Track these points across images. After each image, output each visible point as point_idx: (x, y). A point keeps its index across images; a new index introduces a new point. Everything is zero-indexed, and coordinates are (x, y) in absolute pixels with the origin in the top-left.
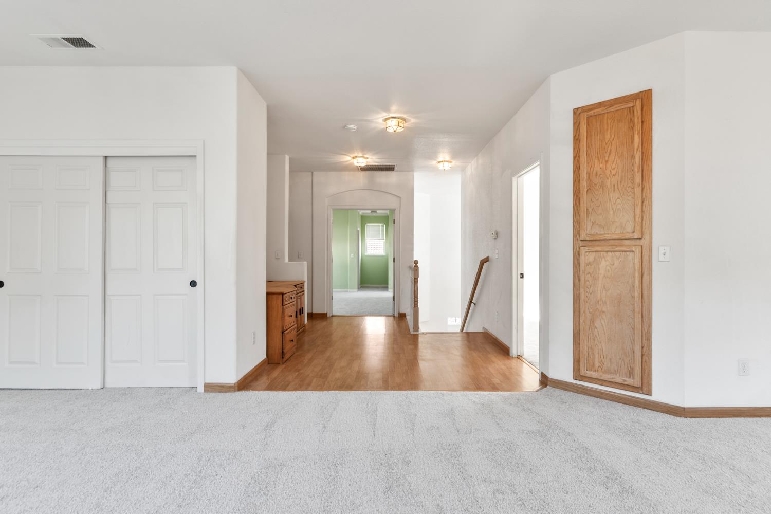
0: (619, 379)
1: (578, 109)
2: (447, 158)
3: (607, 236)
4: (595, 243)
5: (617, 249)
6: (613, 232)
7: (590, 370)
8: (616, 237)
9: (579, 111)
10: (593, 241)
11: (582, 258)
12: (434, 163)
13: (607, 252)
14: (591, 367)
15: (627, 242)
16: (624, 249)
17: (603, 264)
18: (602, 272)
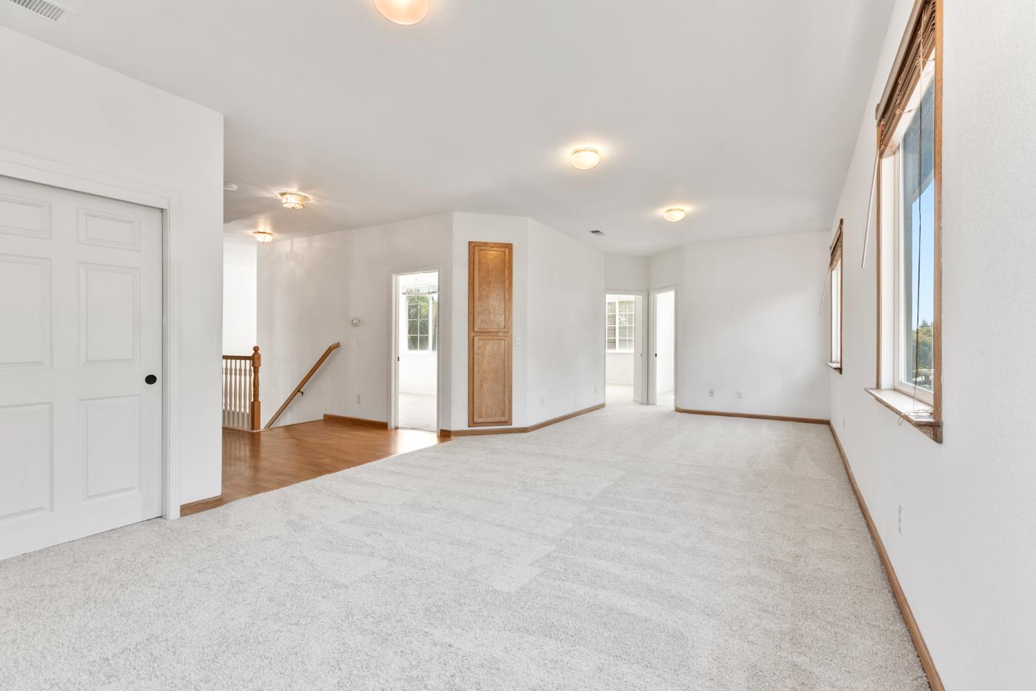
0: (497, 420)
1: (472, 242)
2: (268, 230)
3: (491, 330)
4: (482, 334)
5: (496, 338)
6: (493, 328)
7: (480, 418)
8: (495, 331)
9: (474, 244)
10: (483, 332)
11: (476, 344)
12: (250, 232)
13: (490, 340)
14: (481, 417)
15: (501, 334)
16: (499, 338)
17: (488, 348)
18: (487, 353)
